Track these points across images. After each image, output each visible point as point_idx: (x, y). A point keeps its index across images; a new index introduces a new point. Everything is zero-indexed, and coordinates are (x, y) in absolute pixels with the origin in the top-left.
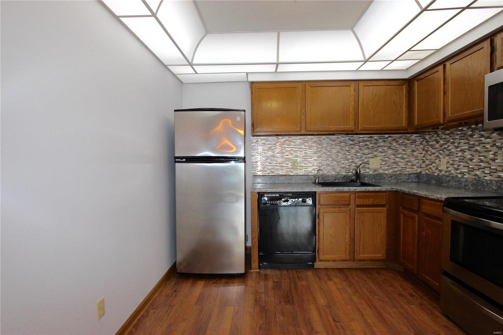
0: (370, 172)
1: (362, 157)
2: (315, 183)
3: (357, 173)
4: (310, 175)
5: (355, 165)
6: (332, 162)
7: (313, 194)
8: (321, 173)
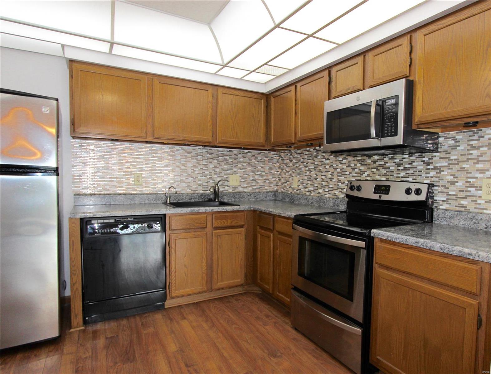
0: (229, 190)
1: (221, 173)
2: (165, 203)
3: (215, 190)
4: (159, 194)
5: (213, 182)
6: (187, 177)
7: (161, 218)
8: (173, 190)
